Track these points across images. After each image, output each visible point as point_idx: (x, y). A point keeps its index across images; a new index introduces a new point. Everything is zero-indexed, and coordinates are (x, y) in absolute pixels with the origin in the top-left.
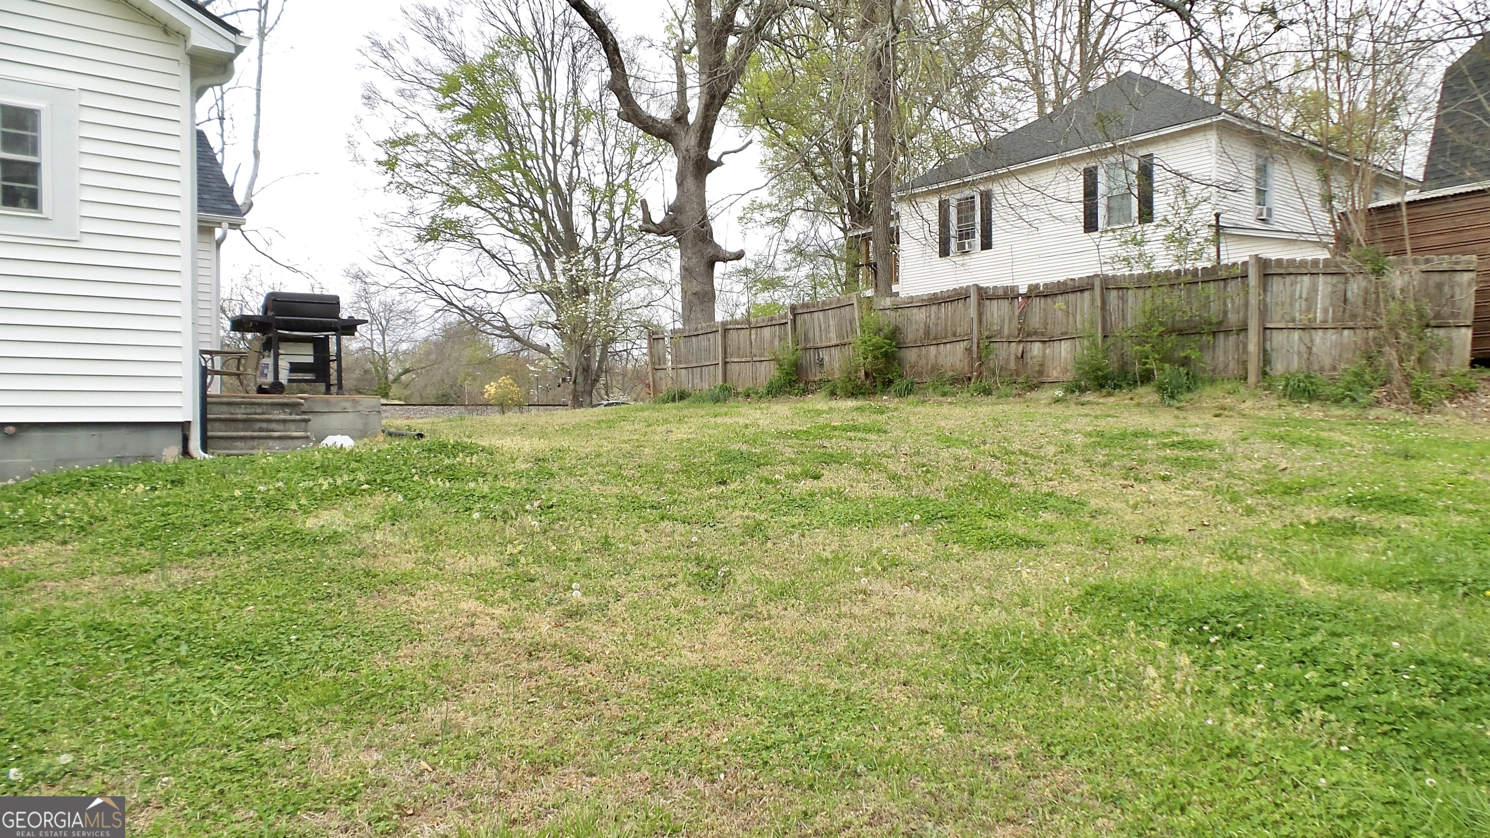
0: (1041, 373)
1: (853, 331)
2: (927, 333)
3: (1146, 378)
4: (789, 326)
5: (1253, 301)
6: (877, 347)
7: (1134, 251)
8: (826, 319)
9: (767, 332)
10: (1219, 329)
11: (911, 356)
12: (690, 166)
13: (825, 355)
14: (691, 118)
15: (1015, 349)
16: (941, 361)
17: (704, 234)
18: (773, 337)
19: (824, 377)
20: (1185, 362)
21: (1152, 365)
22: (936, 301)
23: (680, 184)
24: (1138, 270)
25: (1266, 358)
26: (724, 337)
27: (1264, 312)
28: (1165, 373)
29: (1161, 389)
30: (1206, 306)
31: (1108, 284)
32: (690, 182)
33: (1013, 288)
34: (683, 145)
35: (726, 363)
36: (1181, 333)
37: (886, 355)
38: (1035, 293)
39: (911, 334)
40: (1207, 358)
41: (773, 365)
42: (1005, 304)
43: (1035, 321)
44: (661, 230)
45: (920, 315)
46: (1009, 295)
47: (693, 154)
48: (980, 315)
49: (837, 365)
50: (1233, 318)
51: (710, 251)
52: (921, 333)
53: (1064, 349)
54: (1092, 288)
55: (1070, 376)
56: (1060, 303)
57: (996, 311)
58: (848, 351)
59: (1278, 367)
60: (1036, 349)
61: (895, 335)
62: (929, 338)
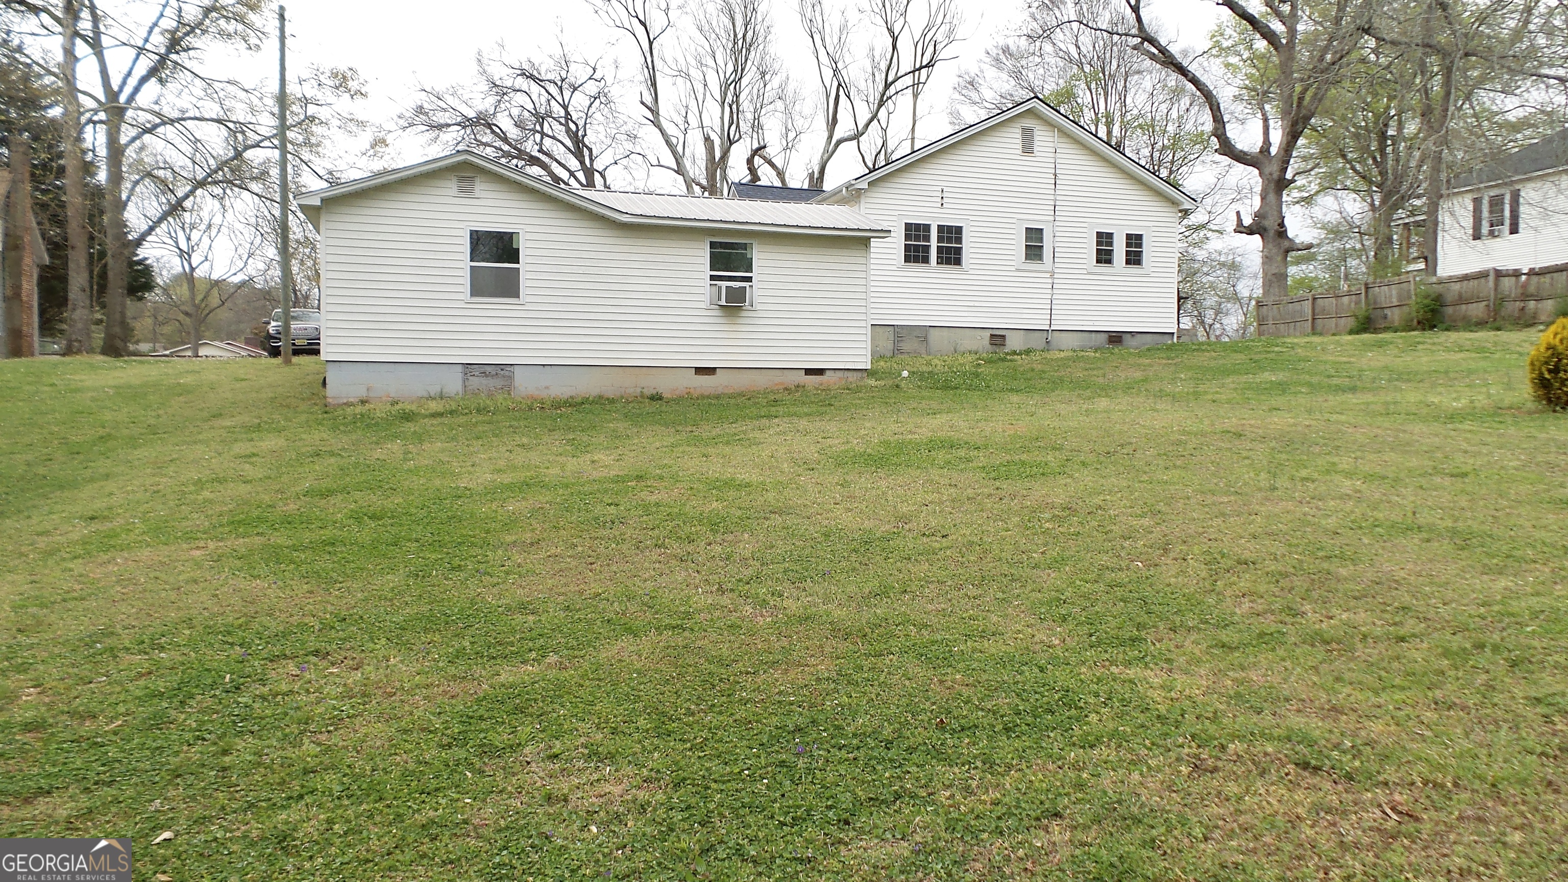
0: (1533, 318)
1: (1410, 297)
2: (1460, 297)
4: (1363, 295)
6: (1426, 306)
8: (1390, 290)
9: (1346, 300)
11: (1449, 310)
12: (1272, 185)
13: (1387, 311)
14: (1274, 150)
15: (1519, 305)
16: (1469, 313)
17: (1282, 233)
18: (1350, 302)
19: (1387, 325)
22: (1466, 278)
23: (1263, 199)
26: (1313, 304)
32: (1272, 197)
33: (1519, 270)
34: (1267, 171)
35: (1314, 319)
37: (1433, 311)
38: (1532, 272)
39: (1449, 298)
41: (1353, 319)
42: (1513, 279)
43: (1532, 289)
44: (1250, 231)
45: (1457, 287)
46: (1517, 274)
47: (1276, 176)
48: (1496, 285)
49: (1396, 318)
51: (1286, 244)
52: (1456, 297)
53: (1549, 303)
56: (1549, 278)
57: (1507, 283)
58: (1406, 309)
60: (1532, 304)
61: (1439, 299)
62: (1462, 300)
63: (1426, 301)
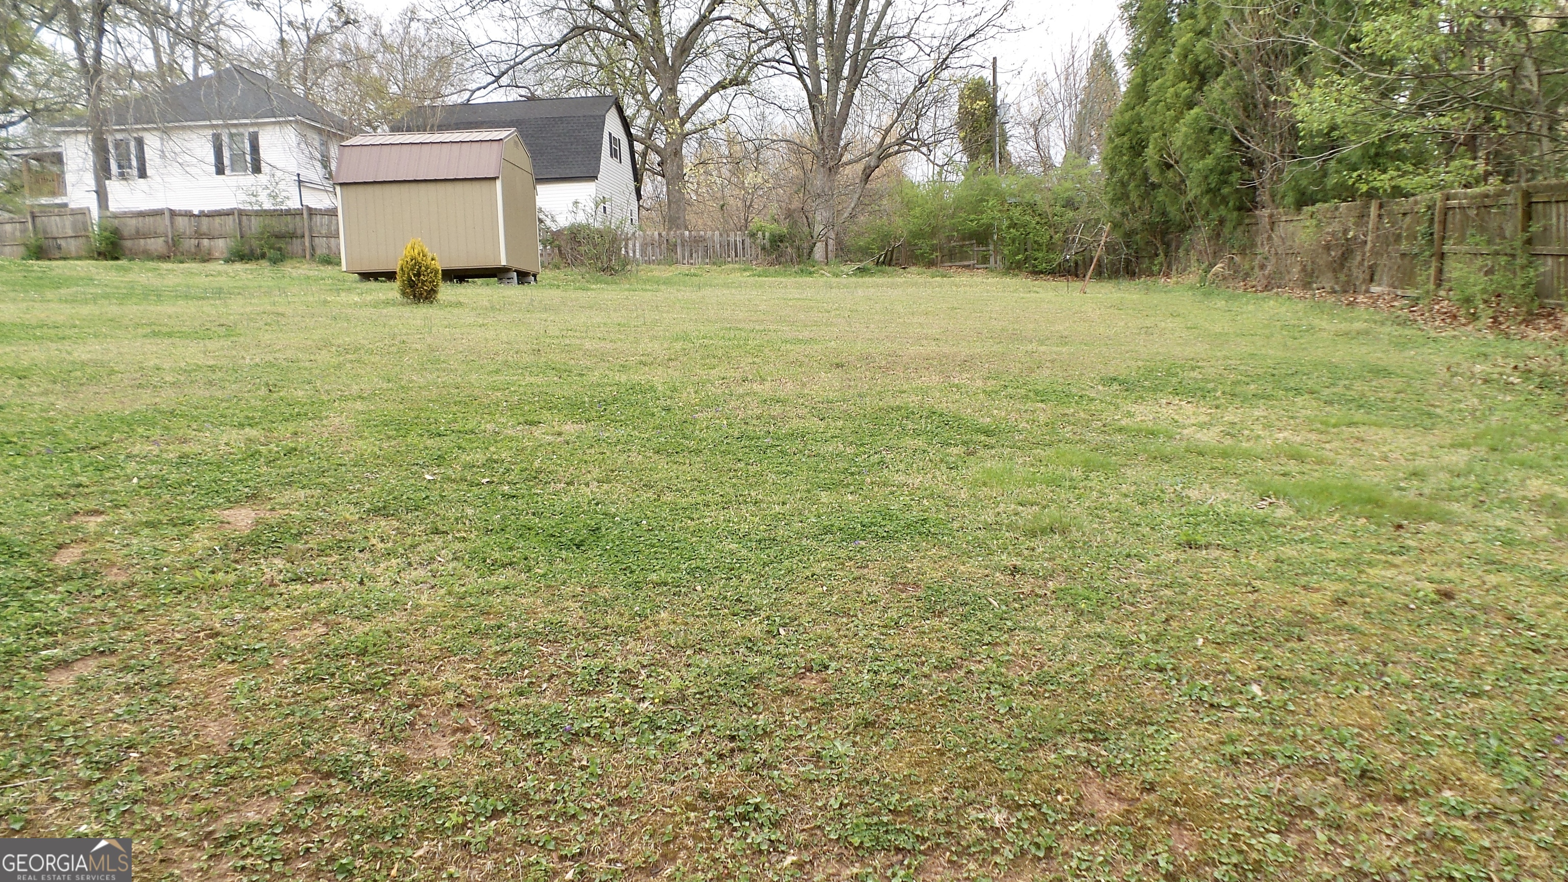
0: (209, 254)
1: (87, 229)
2: (138, 232)
3: (263, 256)
4: (33, 224)
5: (306, 225)
6: (107, 238)
7: (254, 199)
8: (63, 221)
9: (11, 227)
10: (292, 236)
11: (128, 244)
13: (61, 241)
15: (194, 242)
16: (148, 247)
18: (17, 230)
19: (64, 255)
20: (280, 249)
21: (266, 250)
22: (142, 214)
24: (256, 208)
25: (313, 248)
27: (311, 230)
28: (271, 253)
29: (270, 260)
30: (287, 226)
31: (241, 213)
33: (190, 211)
36: (277, 237)
37: (112, 243)
38: (202, 214)
39: (126, 233)
40: (289, 248)
41: (22, 246)
42: (186, 219)
43: (204, 229)
45: (133, 222)
46: (189, 214)
48: (172, 223)
49: (73, 247)
50: (299, 232)
52: (133, 232)
53: (221, 243)
54: (233, 214)
55: (225, 255)
56: (217, 220)
57: (181, 222)
58: (84, 240)
59: (318, 252)
60: (205, 242)
61: (116, 232)
62: (139, 234)
63: (107, 234)
